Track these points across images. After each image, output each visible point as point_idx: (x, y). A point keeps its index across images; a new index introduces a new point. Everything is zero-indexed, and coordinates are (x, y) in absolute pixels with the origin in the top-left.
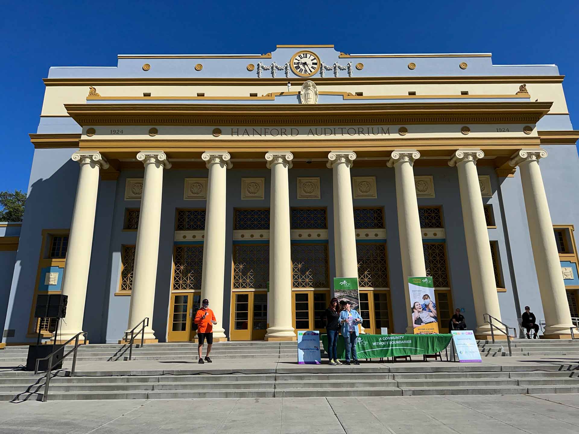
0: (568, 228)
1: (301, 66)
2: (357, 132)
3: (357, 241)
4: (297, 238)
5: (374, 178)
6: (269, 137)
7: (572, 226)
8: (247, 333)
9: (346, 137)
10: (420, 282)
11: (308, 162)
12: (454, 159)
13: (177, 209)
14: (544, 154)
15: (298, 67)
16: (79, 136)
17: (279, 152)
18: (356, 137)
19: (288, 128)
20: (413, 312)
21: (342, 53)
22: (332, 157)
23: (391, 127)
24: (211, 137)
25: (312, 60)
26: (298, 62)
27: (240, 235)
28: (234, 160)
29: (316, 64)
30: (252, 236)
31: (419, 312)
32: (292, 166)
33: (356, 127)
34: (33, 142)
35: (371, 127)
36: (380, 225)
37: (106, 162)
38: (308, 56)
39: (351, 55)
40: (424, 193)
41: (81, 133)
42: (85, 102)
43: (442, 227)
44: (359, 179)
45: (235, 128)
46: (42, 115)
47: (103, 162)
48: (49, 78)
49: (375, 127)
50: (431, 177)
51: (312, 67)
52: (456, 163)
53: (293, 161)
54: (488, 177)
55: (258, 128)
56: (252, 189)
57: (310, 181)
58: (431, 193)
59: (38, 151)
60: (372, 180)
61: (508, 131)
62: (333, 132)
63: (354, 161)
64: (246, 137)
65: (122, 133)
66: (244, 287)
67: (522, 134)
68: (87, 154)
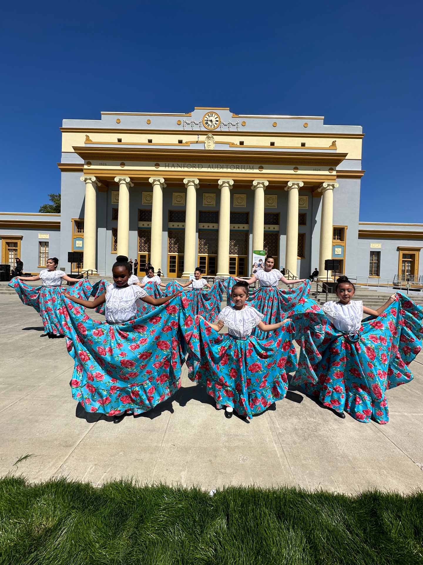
0: (344, 228)
1: (209, 123)
2: (235, 167)
3: (231, 231)
4: (202, 228)
5: (245, 195)
6: (186, 169)
7: (347, 226)
8: (175, 274)
9: (229, 170)
10: (259, 253)
11: (209, 185)
12: (287, 186)
13: (139, 209)
14: (337, 185)
15: (207, 123)
16: (83, 165)
17: (191, 179)
18: (235, 170)
19: (197, 164)
20: (253, 267)
21: (234, 114)
22: (220, 182)
23: (255, 166)
24: (154, 168)
25: (216, 118)
26: (207, 119)
27: (172, 225)
28: (166, 182)
29: (217, 121)
30: (178, 226)
31: (256, 267)
32: (198, 187)
33: (235, 165)
34: (60, 168)
35: (243, 165)
36: (247, 223)
37: (99, 181)
38: (214, 115)
39: (239, 115)
40: (272, 205)
41: (84, 163)
42: (84, 145)
43: (278, 225)
44: (236, 196)
45: (167, 163)
46: (62, 151)
47: (97, 182)
48: (63, 127)
49: (246, 165)
50: (276, 196)
51: (215, 123)
52: (288, 188)
53: (199, 184)
54: (307, 197)
55: (180, 164)
56: (178, 200)
57: (211, 196)
58: (274, 205)
59: (63, 174)
60: (244, 196)
61: (320, 170)
62: (222, 167)
63: (233, 185)
64: (173, 169)
65: (106, 165)
66: (174, 252)
67: (327, 173)
68: (88, 177)
